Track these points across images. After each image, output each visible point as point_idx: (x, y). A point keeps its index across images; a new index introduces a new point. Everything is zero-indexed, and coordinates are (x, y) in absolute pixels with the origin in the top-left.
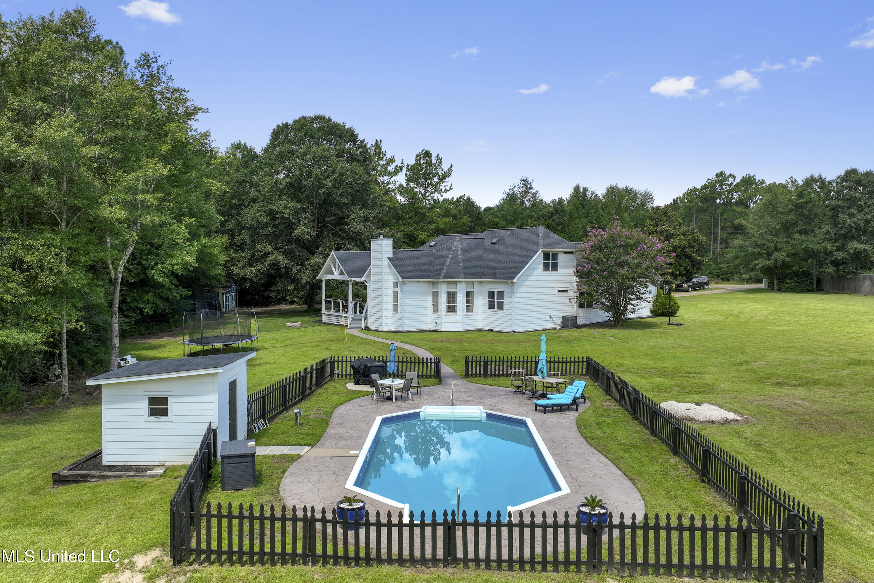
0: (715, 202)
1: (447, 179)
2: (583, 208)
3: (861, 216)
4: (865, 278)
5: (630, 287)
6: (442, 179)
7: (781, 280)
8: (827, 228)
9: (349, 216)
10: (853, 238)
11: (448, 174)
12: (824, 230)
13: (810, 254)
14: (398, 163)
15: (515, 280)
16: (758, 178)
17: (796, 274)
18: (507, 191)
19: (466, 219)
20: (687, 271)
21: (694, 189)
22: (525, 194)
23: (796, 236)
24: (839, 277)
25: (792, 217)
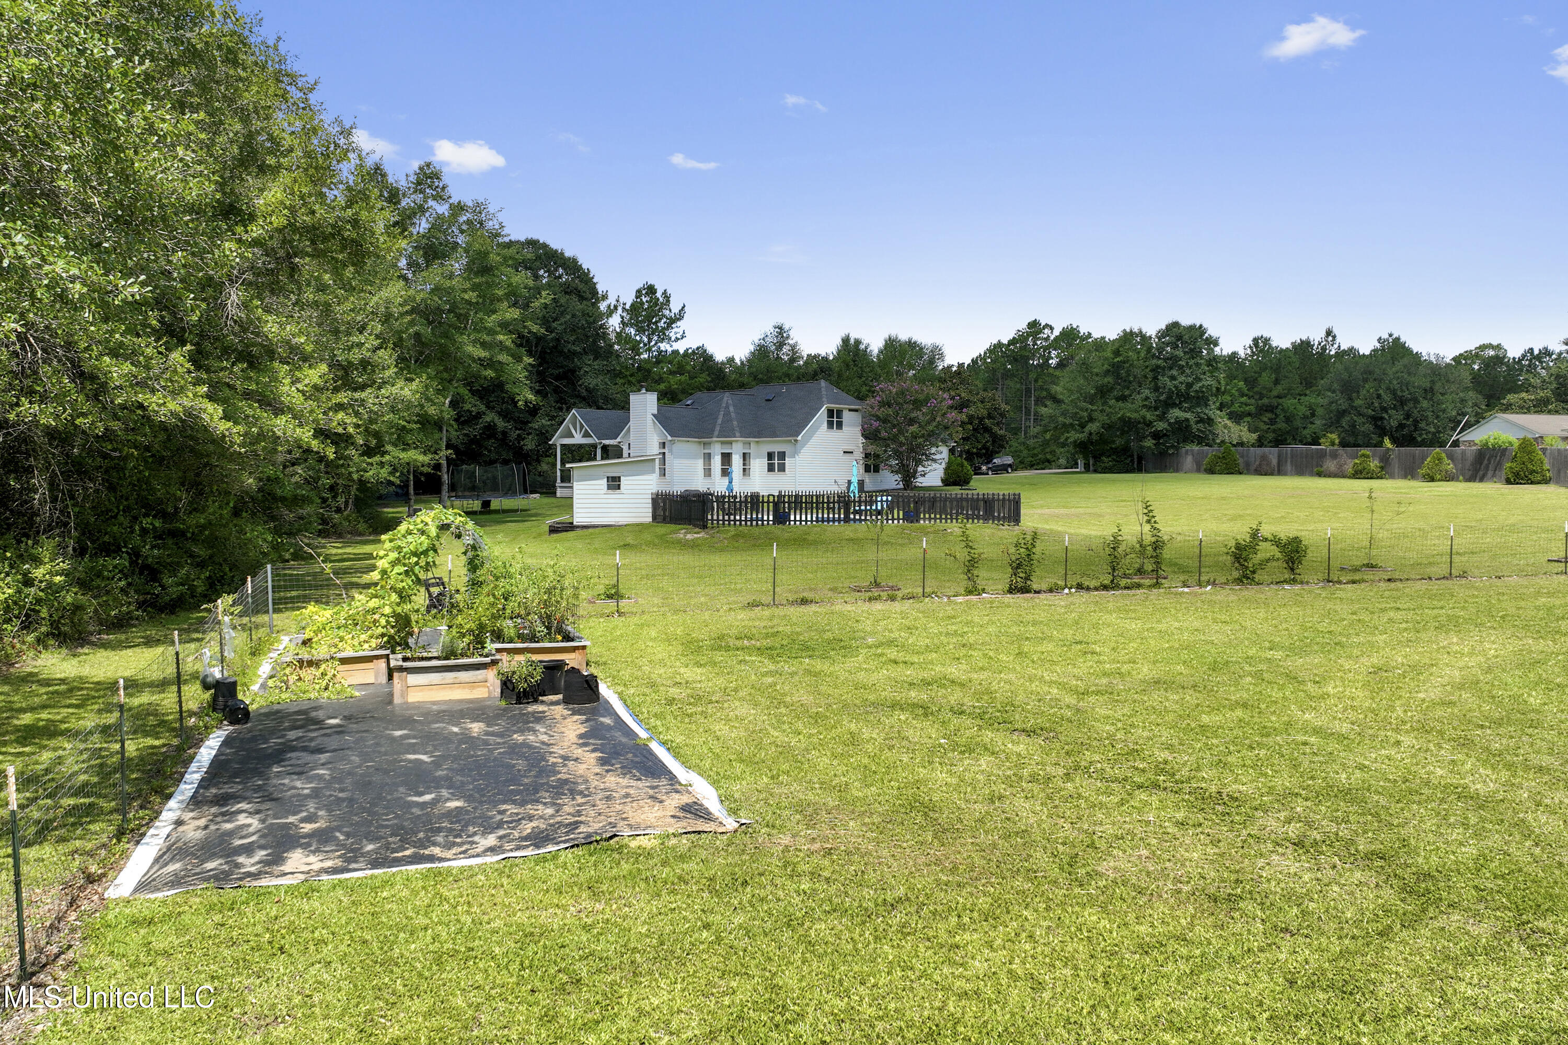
0: (1027, 363)
1: (679, 323)
2: (855, 365)
3: (1182, 378)
4: (1187, 452)
5: (919, 446)
6: (672, 321)
7: (1097, 458)
8: (1147, 392)
9: (580, 369)
10: (1174, 405)
11: (680, 317)
12: (1143, 396)
13: (1128, 425)
14: (612, 300)
15: (799, 438)
16: (1083, 330)
17: (1115, 451)
18: (757, 342)
19: (703, 378)
20: (987, 449)
21: (1000, 344)
22: (780, 345)
23: (1112, 402)
24: (1161, 453)
25: (1109, 379)
